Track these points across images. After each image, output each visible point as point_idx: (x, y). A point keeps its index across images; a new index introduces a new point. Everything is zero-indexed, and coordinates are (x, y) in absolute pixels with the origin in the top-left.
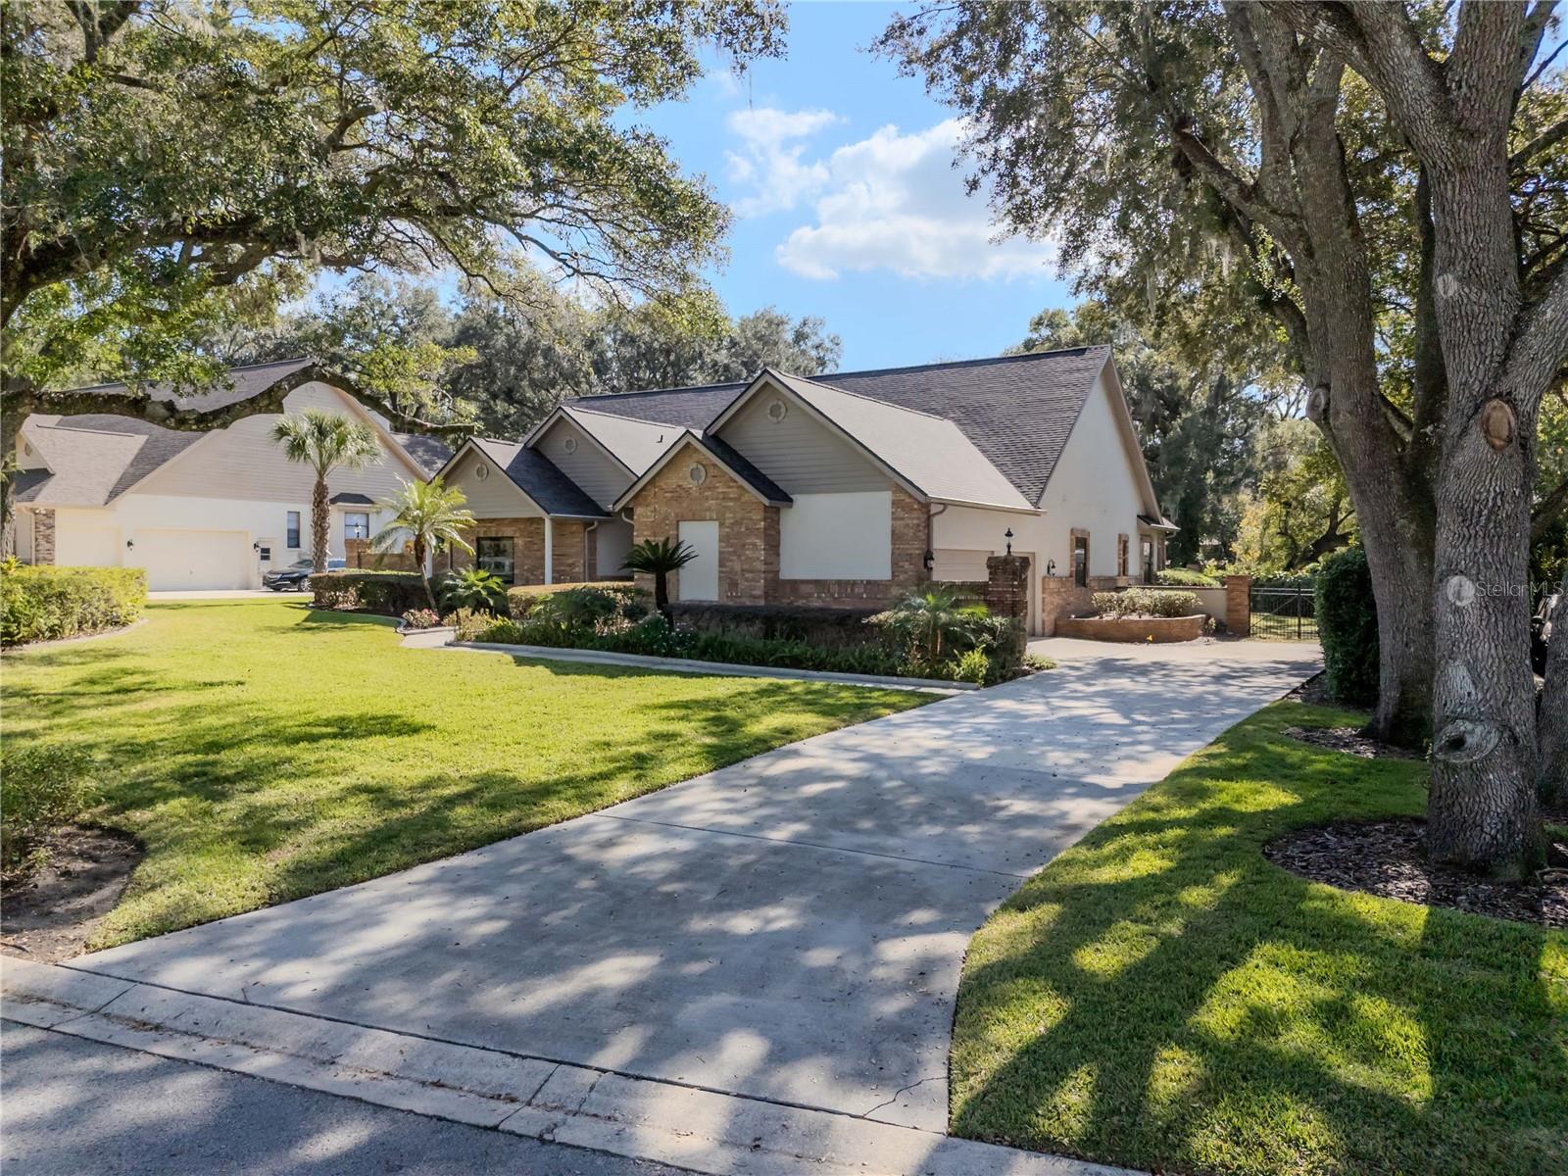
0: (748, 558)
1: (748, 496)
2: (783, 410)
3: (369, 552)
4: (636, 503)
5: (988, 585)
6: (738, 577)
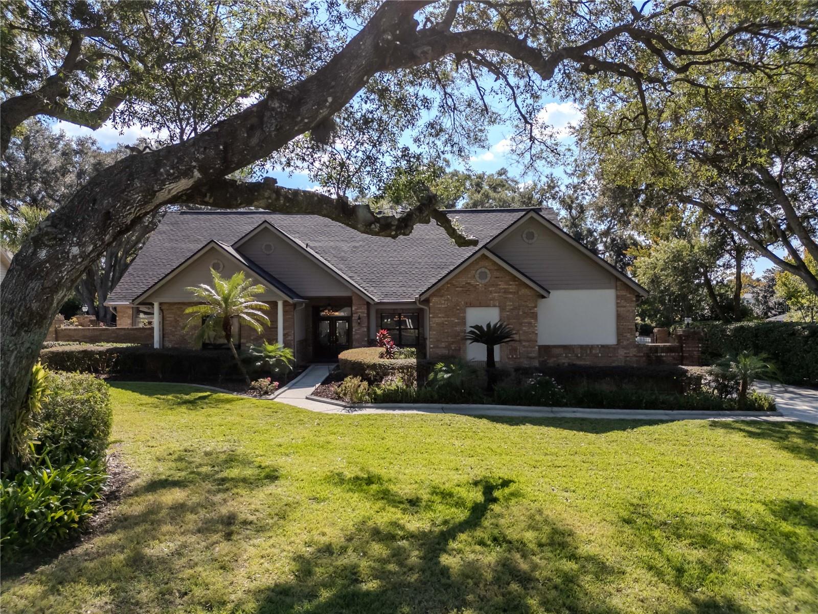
0: (525, 332)
1: (524, 291)
2: (536, 235)
3: (63, 327)
4: (433, 295)
5: (682, 347)
6: (516, 345)
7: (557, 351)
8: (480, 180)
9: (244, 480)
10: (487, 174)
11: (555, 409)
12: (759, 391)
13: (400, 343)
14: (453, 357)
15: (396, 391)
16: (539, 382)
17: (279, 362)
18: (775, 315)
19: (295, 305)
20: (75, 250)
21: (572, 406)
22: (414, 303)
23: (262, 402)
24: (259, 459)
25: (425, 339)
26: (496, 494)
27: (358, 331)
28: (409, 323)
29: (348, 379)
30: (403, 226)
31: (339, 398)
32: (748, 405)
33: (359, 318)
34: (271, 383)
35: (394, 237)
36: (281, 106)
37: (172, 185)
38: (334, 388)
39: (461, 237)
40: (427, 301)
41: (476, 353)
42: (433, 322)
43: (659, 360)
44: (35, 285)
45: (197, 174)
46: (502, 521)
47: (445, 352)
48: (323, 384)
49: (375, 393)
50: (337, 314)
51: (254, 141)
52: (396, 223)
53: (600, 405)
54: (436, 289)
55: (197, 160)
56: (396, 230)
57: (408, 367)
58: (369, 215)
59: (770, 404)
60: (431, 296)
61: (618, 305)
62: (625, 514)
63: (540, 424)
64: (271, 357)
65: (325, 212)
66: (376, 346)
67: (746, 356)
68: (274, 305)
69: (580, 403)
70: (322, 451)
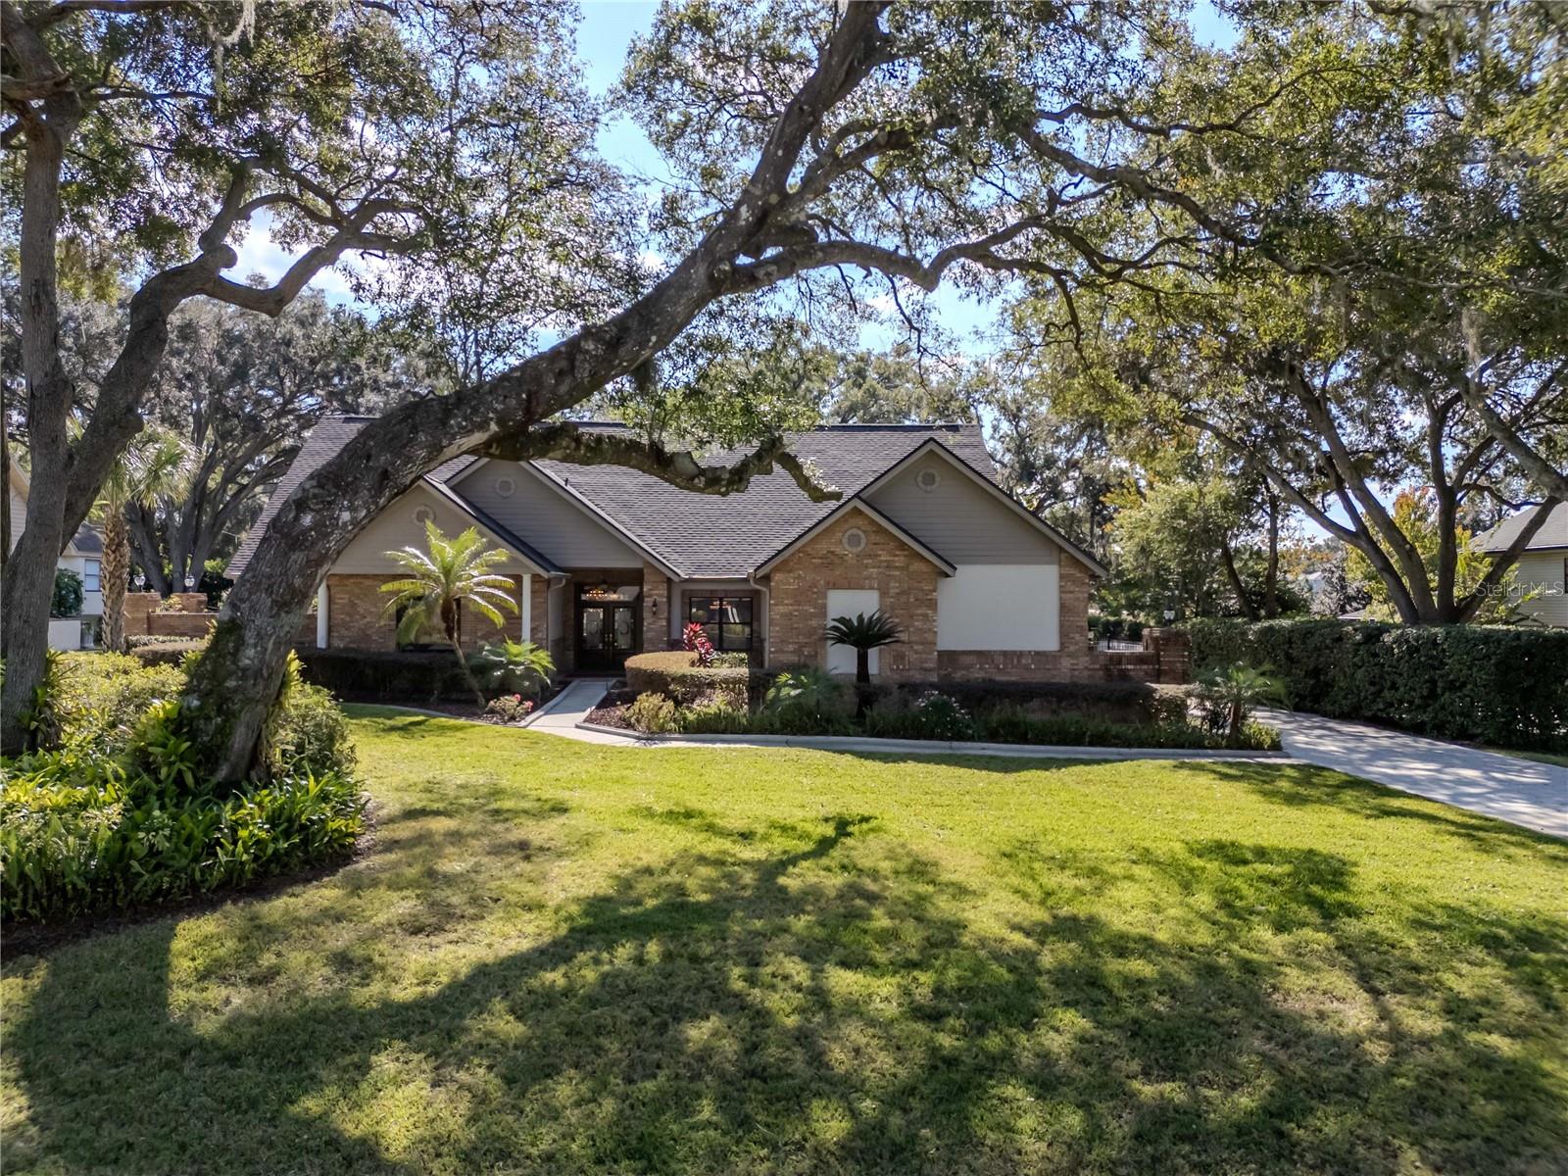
0: (917, 629)
1: (917, 566)
2: (937, 479)
3: (158, 611)
4: (776, 569)
5: (1159, 656)
6: (904, 649)
7: (967, 660)
8: (862, 365)
9: (525, 812)
10: (875, 352)
11: (955, 744)
12: (1262, 721)
13: (721, 645)
14: (805, 666)
15: (717, 716)
16: (934, 705)
17: (529, 673)
18: (1357, 610)
19: (548, 582)
20: (346, 516)
21: (980, 739)
22: (746, 580)
23: (510, 729)
24: (534, 793)
25: (762, 641)
26: (850, 829)
27: (652, 626)
28: (733, 614)
29: (643, 696)
30: (737, 478)
31: (629, 726)
32: (1241, 742)
33: (655, 605)
34: (521, 703)
35: (724, 495)
36: (596, 349)
37: (464, 440)
38: (621, 711)
39: (816, 489)
40: (766, 579)
41: (841, 660)
42: (775, 612)
43: (1124, 676)
44: (298, 557)
45: (494, 427)
46: (853, 853)
47: (794, 659)
48: (599, 707)
49: (685, 719)
50: (614, 597)
51: (563, 389)
52: (727, 476)
53: (1023, 739)
54: (781, 561)
55: (495, 411)
56: (727, 486)
57: (737, 681)
58: (692, 466)
59: (1273, 741)
60: (772, 571)
61: (1062, 590)
62: (1008, 849)
63: (929, 762)
64: (517, 664)
65: (634, 462)
66: (682, 649)
67: (1239, 669)
68: (518, 579)
69: (993, 736)
70: (616, 787)
